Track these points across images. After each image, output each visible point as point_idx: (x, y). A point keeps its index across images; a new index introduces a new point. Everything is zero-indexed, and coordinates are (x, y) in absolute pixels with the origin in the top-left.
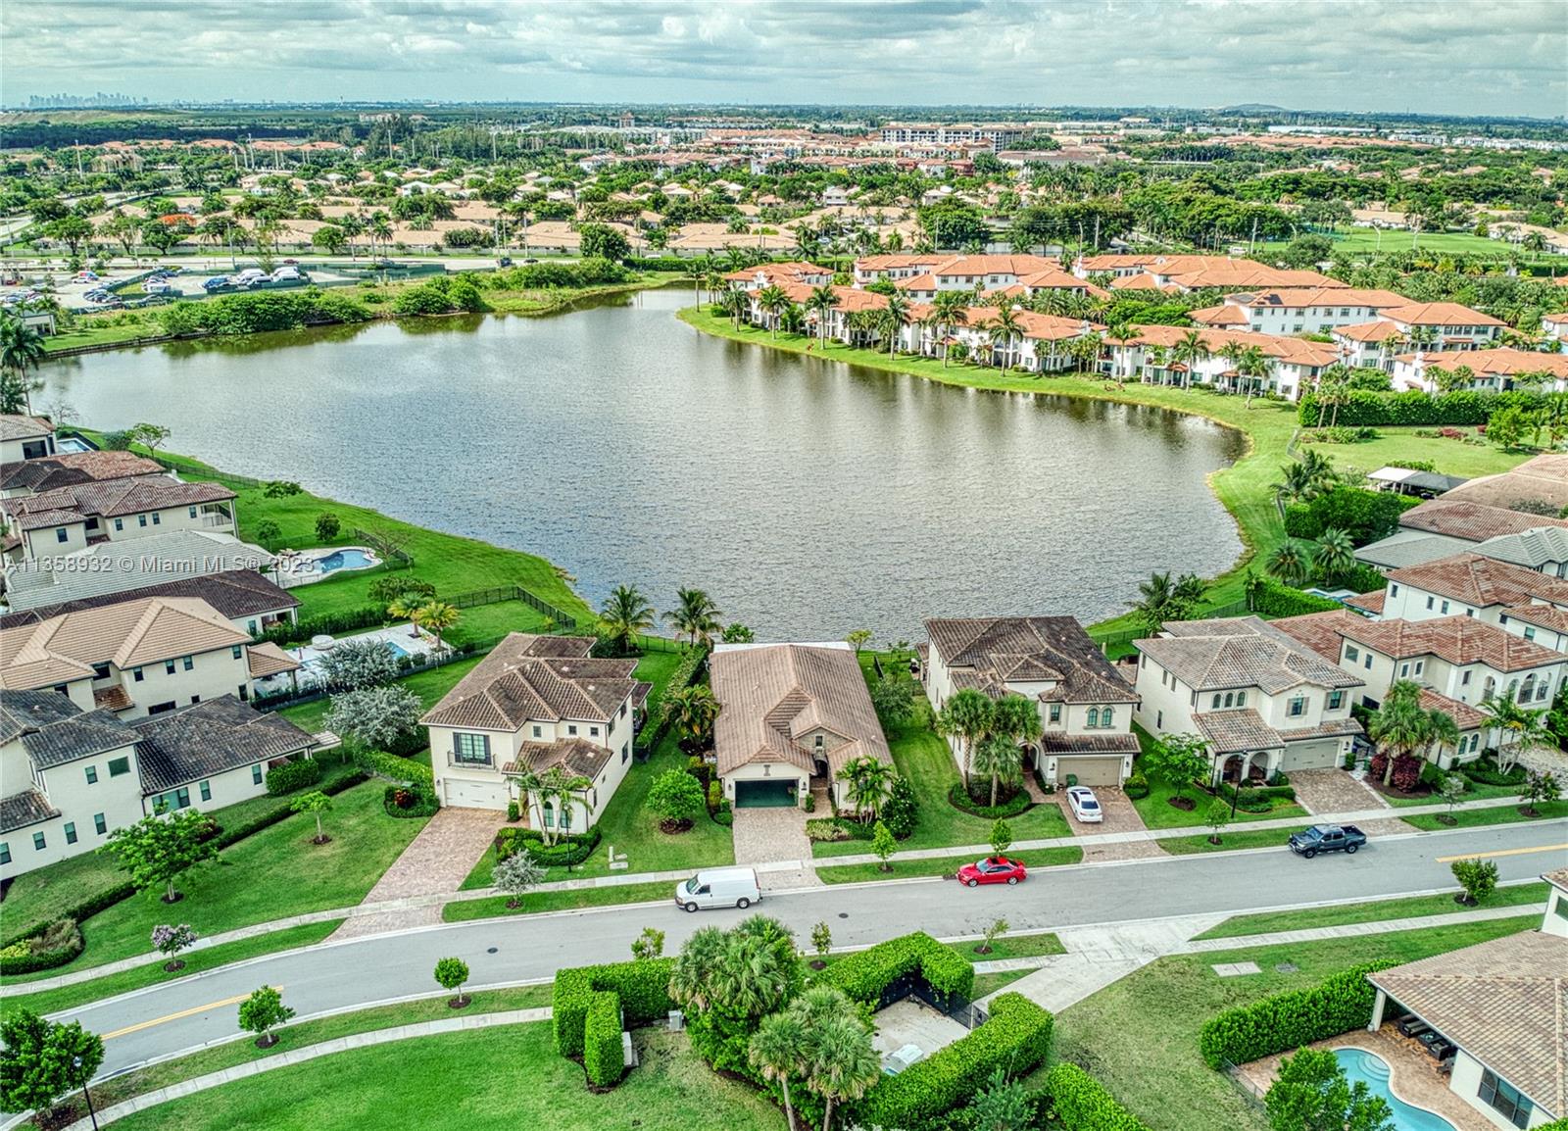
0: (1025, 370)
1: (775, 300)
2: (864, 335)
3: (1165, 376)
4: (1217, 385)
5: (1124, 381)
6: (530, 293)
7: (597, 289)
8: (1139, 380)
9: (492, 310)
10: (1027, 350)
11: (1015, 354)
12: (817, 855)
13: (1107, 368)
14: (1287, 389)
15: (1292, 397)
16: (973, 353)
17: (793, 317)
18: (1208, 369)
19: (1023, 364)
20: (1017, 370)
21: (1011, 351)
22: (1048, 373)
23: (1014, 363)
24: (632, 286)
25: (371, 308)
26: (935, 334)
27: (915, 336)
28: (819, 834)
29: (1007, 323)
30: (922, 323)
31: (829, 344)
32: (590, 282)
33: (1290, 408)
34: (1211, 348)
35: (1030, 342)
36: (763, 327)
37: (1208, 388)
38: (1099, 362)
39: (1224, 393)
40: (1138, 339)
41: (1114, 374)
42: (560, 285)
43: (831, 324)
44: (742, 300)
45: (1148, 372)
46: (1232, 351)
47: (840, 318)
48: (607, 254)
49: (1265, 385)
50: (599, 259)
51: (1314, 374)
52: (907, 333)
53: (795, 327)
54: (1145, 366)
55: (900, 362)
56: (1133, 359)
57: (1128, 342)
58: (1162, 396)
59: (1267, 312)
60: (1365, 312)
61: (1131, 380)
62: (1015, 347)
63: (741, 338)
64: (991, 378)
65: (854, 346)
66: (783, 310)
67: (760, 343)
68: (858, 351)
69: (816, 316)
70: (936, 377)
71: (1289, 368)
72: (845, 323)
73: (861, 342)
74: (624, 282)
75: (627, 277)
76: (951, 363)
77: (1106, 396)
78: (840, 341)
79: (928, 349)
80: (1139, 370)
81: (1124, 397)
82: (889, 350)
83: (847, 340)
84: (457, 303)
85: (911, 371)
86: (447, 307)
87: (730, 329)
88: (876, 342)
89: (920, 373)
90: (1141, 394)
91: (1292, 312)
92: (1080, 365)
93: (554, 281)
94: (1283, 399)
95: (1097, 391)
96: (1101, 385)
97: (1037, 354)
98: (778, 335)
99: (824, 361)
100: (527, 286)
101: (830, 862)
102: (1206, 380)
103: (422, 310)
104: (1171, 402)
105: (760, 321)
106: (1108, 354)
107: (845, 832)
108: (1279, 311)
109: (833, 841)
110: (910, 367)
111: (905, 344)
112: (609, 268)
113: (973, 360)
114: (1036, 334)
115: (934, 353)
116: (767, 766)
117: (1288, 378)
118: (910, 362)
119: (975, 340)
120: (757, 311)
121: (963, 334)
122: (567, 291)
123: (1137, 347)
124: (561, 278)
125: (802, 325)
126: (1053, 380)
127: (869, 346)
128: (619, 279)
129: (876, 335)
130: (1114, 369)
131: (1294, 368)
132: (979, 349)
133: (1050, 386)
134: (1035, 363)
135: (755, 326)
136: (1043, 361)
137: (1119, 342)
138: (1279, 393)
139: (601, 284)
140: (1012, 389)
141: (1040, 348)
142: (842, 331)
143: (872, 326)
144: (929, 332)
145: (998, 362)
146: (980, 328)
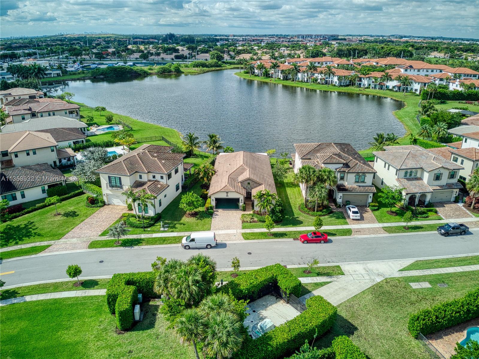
0: (335, 85)
1: (261, 67)
2: (287, 77)
3: (378, 87)
4: (394, 89)
5: (365, 88)
6: (194, 69)
7: (214, 69)
8: (370, 88)
9: (183, 73)
10: (335, 79)
11: (332, 81)
12: (244, 228)
13: (360, 84)
14: (416, 90)
15: (418, 93)
16: (319, 81)
17: (266, 72)
18: (391, 84)
19: (334, 83)
20: (332, 85)
21: (330, 80)
22: (342, 86)
23: (331, 83)
24: (223, 68)
25: (150, 71)
26: (308, 75)
27: (302, 76)
28: (245, 220)
29: (329, 70)
30: (304, 72)
31: (276, 79)
32: (212, 66)
33: (417, 95)
34: (393, 78)
35: (336, 77)
36: (258, 76)
37: (391, 90)
38: (357, 82)
39: (396, 91)
40: (370, 75)
41: (362, 86)
42: (203, 67)
43: (277, 74)
44: (252, 68)
45: (372, 85)
46: (399, 78)
47: (280, 72)
48: (217, 59)
49: (409, 89)
50: (215, 60)
51: (425, 85)
52: (299, 75)
53: (267, 75)
54: (371, 84)
55: (297, 84)
56: (368, 81)
57: (367, 76)
58: (377, 92)
59: (409, 70)
60: (438, 71)
61: (367, 88)
62: (332, 78)
63: (251, 79)
64: (325, 88)
65: (284, 80)
66: (264, 70)
67: (256, 80)
68: (285, 81)
69: (273, 72)
70: (308, 87)
71: (417, 84)
72: (281, 73)
73: (286, 78)
74: (221, 67)
75: (222, 65)
76: (312, 83)
77: (360, 92)
78: (280, 79)
79: (306, 80)
80: (370, 85)
81: (365, 92)
82: (294, 81)
83: (282, 78)
84: (173, 70)
85: (300, 86)
86: (170, 71)
87: (249, 77)
88: (290, 79)
89: (303, 86)
90: (370, 92)
91: (416, 71)
92: (351, 83)
93: (201, 66)
94: (415, 93)
95: (357, 91)
96: (358, 89)
97: (339, 80)
98: (262, 77)
99: (275, 84)
100: (194, 67)
101: (248, 231)
102: (391, 88)
103: (164, 72)
104: (380, 93)
105: (257, 74)
106: (360, 80)
107: (256, 219)
108: (412, 70)
109: (251, 222)
110: (300, 85)
111: (299, 78)
112: (217, 63)
113: (319, 83)
114: (338, 74)
115: (307, 81)
116: (227, 193)
117: (417, 87)
118: (300, 83)
119: (320, 77)
120: (256, 71)
121: (316, 75)
122: (205, 68)
123: (369, 77)
124: (204, 65)
125: (269, 74)
126: (343, 88)
127: (288, 80)
128: (220, 66)
129: (290, 76)
130: (362, 84)
131: (419, 84)
132: (321, 79)
133: (342, 90)
134: (338, 83)
135: (255, 75)
136: (340, 82)
137: (364, 76)
138: (414, 91)
139: (215, 67)
140: (331, 90)
141: (339, 78)
142: (281, 76)
143: (289, 73)
144: (306, 74)
145: (326, 83)
146: (321, 73)
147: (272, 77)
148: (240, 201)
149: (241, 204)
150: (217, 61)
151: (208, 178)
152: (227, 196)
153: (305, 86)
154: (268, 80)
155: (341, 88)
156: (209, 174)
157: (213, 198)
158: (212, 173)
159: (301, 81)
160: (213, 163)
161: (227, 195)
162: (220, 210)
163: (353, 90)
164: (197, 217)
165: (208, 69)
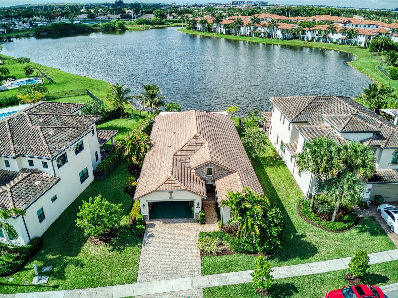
0: (278, 39)
1: (204, 22)
2: (229, 31)
3: (321, 40)
4: (338, 42)
5: (309, 41)
6: (138, 25)
7: (157, 26)
8: (313, 41)
9: (127, 29)
10: (279, 33)
11: (275, 34)
13: (303, 38)
14: (361, 43)
15: (362, 45)
16: (262, 34)
17: (209, 26)
18: (335, 37)
19: (277, 37)
20: (275, 39)
21: (274, 33)
22: (285, 39)
23: (274, 37)
24: (167, 26)
25: (94, 28)
26: (250, 29)
27: (245, 30)
28: (207, 249)
29: (273, 23)
30: (247, 26)
31: (219, 34)
32: (155, 24)
33: (362, 48)
34: (338, 30)
35: (280, 30)
36: (200, 31)
37: (335, 43)
38: (301, 36)
39: (340, 44)
40: (314, 28)
41: (306, 39)
42: (147, 24)
43: (220, 29)
44: (195, 23)
45: (316, 39)
46: (344, 31)
47: (222, 26)
48: (160, 17)
49: (353, 42)
50: (159, 18)
51: (369, 38)
52: (242, 29)
53: (209, 30)
54: (315, 36)
55: (240, 37)
56: (312, 34)
57: (311, 29)
58: (321, 45)
59: (347, 25)
60: (375, 26)
61: (311, 41)
62: (275, 32)
63: (194, 33)
64: (268, 41)
65: (226, 34)
66: (206, 25)
67: (199, 35)
68: (228, 35)
69: (215, 26)
70: (251, 41)
71: (362, 36)
72: (224, 27)
73: (228, 33)
74: (165, 24)
75: (166, 23)
76: (255, 37)
77: (304, 45)
78: (222, 33)
79: (248, 34)
80: (313, 38)
81: (310, 45)
82: (237, 35)
83: (224, 33)
84: (117, 27)
86: (114, 28)
87: (191, 32)
88: (233, 33)
89: (246, 40)
90: (315, 44)
92: (294, 36)
93: (145, 23)
94: (360, 46)
95: (300, 44)
96: (302, 42)
97: (282, 33)
98: (205, 32)
99: (218, 38)
100: (138, 24)
102: (334, 41)
103: (108, 29)
104: (325, 46)
105: (200, 29)
106: (304, 33)
107: (227, 246)
108: (351, 25)
109: (218, 254)
110: (243, 39)
111: (241, 32)
112: (161, 21)
113: (262, 36)
114: (282, 28)
115: (250, 35)
116: (171, 192)
117: (361, 39)
118: (243, 37)
119: (263, 30)
120: (199, 26)
121: (259, 29)
122: (149, 26)
123: (313, 30)
124: (147, 23)
125: (212, 29)
126: (287, 41)
127: (231, 34)
128: (163, 24)
129: (233, 31)
130: (306, 38)
131: (364, 36)
132: (264, 33)
133: (286, 43)
134: (281, 36)
135: (198, 31)
136: (283, 36)
137: (308, 29)
138: (358, 44)
139: (158, 25)
140: (275, 43)
141: (283, 31)
142: (223, 30)
143: (232, 28)
144: (249, 28)
145: (270, 36)
146: (264, 26)
147: (215, 32)
148: (196, 205)
149: (197, 210)
150: (161, 19)
151: (138, 156)
152: (171, 197)
153: (248, 39)
154: (210, 35)
155: (285, 41)
156: (140, 149)
157: (144, 201)
158: (146, 149)
159: (244, 35)
160: (148, 130)
161: (171, 195)
162: (158, 223)
163: (297, 43)
164: (111, 244)
165: (151, 26)
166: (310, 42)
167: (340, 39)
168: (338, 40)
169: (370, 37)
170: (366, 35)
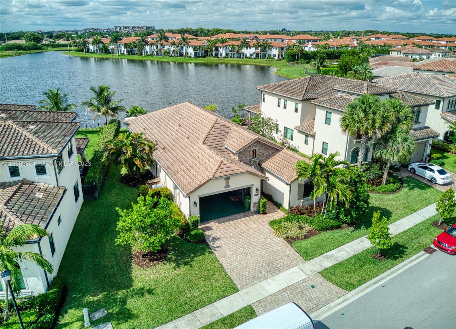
0: (190, 57)
1: (98, 42)
2: (132, 51)
3: (236, 56)
4: (252, 57)
6: (7, 52)
7: (32, 51)
8: (228, 57)
11: (186, 52)
13: (217, 55)
14: (274, 56)
17: (104, 47)
18: (249, 52)
20: (188, 57)
21: (184, 51)
23: (186, 55)
24: (45, 50)
26: (157, 48)
27: (151, 49)
29: (183, 40)
30: (152, 44)
31: (119, 55)
32: (30, 49)
34: (250, 45)
35: (191, 47)
37: (250, 58)
38: (214, 53)
40: (226, 44)
41: (220, 56)
42: (19, 50)
43: (119, 48)
45: (230, 55)
46: (256, 46)
47: (122, 46)
49: (267, 55)
50: (33, 42)
52: (147, 48)
53: (106, 51)
55: (146, 57)
56: (225, 50)
57: (224, 45)
58: (235, 60)
60: (280, 40)
61: (225, 57)
63: (87, 56)
64: (180, 59)
65: (129, 54)
66: (101, 46)
67: (93, 57)
68: (131, 56)
69: (113, 47)
70: (160, 60)
72: (125, 47)
74: (42, 49)
76: (164, 56)
77: (220, 61)
78: (123, 54)
79: (155, 53)
81: (224, 62)
82: (142, 55)
83: (126, 53)
87: (83, 55)
88: (137, 54)
90: (229, 61)
93: (16, 49)
96: (217, 59)
97: (194, 51)
98: (100, 54)
100: (7, 50)
101: (324, 261)
102: (249, 55)
105: (93, 51)
106: (217, 50)
107: (307, 226)
108: (258, 40)
109: (306, 237)
110: (151, 58)
111: (147, 52)
112: (36, 45)
113: (171, 55)
114: (192, 45)
115: (157, 54)
116: (227, 179)
117: (275, 52)
119: (172, 49)
120: (91, 47)
123: (226, 46)
124: (19, 48)
125: (109, 50)
127: (134, 54)
128: (39, 48)
129: (136, 50)
130: (220, 54)
131: (276, 49)
132: (174, 51)
135: (91, 53)
137: (221, 45)
138: (272, 57)
142: (124, 50)
143: (135, 47)
144: (155, 47)
145: (181, 55)
146: (174, 44)
147: (113, 53)
148: (254, 192)
149: (255, 199)
150: (36, 43)
153: (156, 59)
154: (109, 56)
157: (195, 198)
159: (151, 55)
161: (227, 183)
162: (211, 224)
163: (212, 60)
164: (170, 260)
165: (25, 52)
166: (225, 59)
167: (254, 53)
168: (251, 55)
169: (282, 49)
170: (279, 47)
